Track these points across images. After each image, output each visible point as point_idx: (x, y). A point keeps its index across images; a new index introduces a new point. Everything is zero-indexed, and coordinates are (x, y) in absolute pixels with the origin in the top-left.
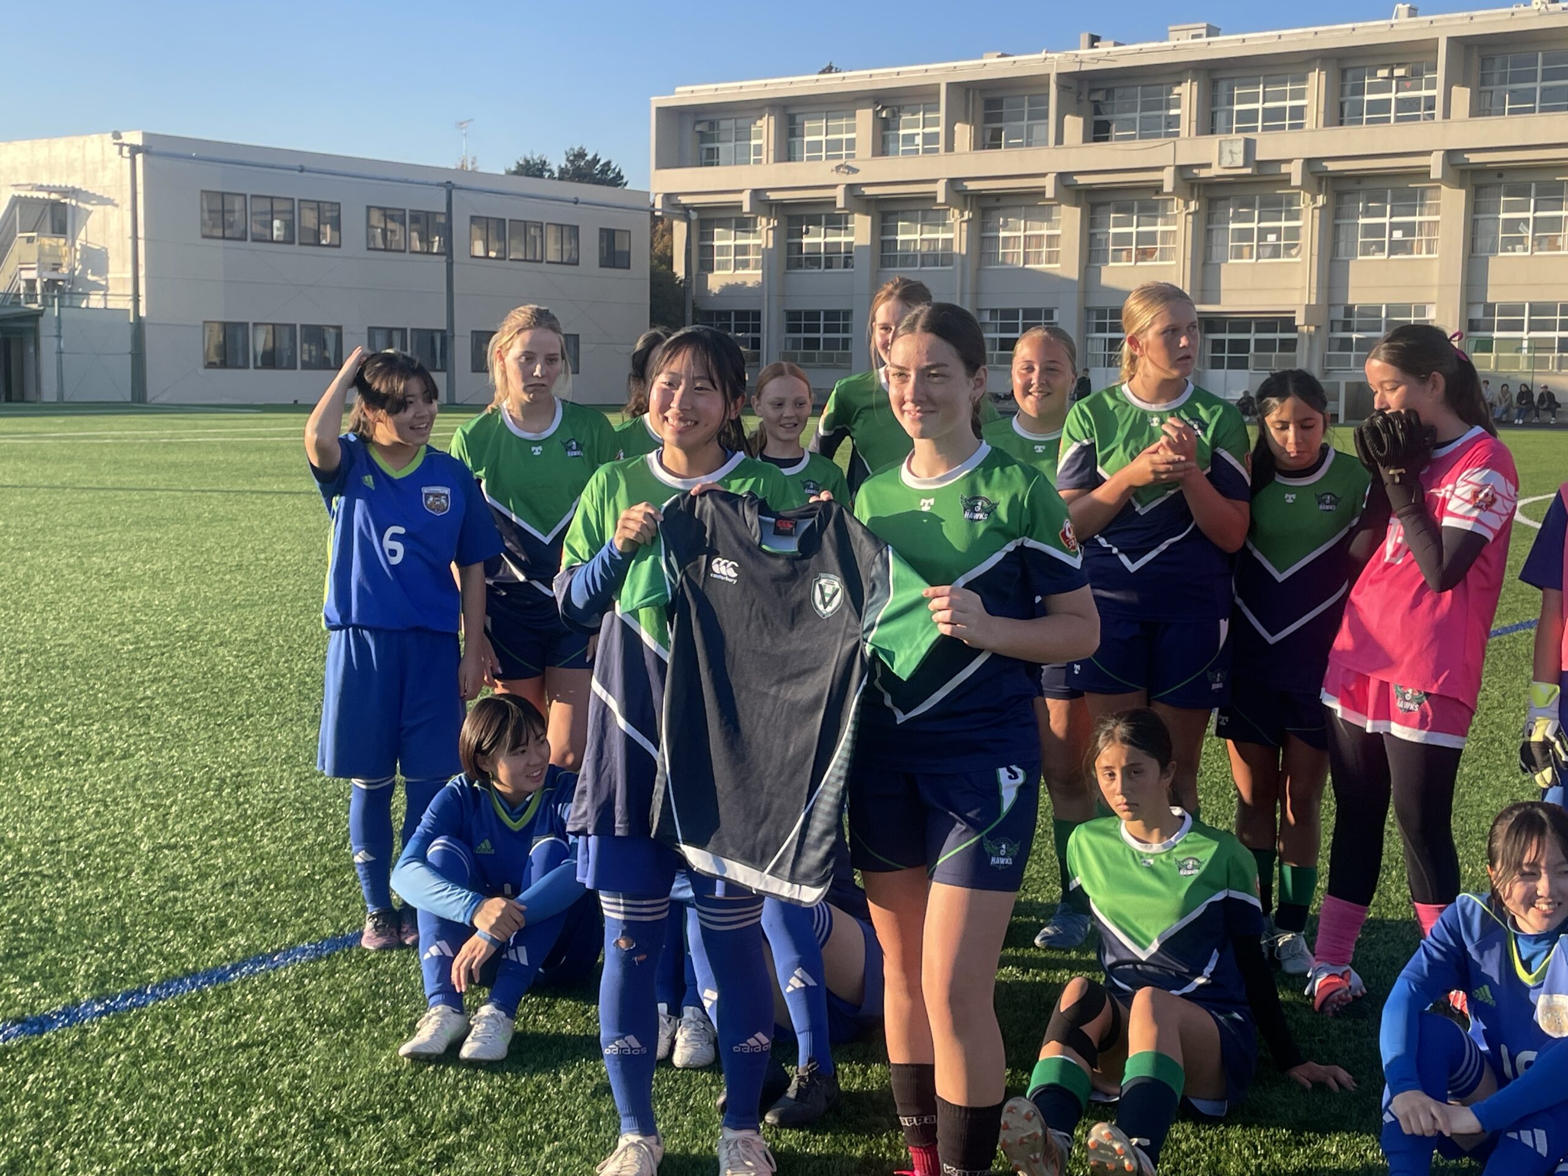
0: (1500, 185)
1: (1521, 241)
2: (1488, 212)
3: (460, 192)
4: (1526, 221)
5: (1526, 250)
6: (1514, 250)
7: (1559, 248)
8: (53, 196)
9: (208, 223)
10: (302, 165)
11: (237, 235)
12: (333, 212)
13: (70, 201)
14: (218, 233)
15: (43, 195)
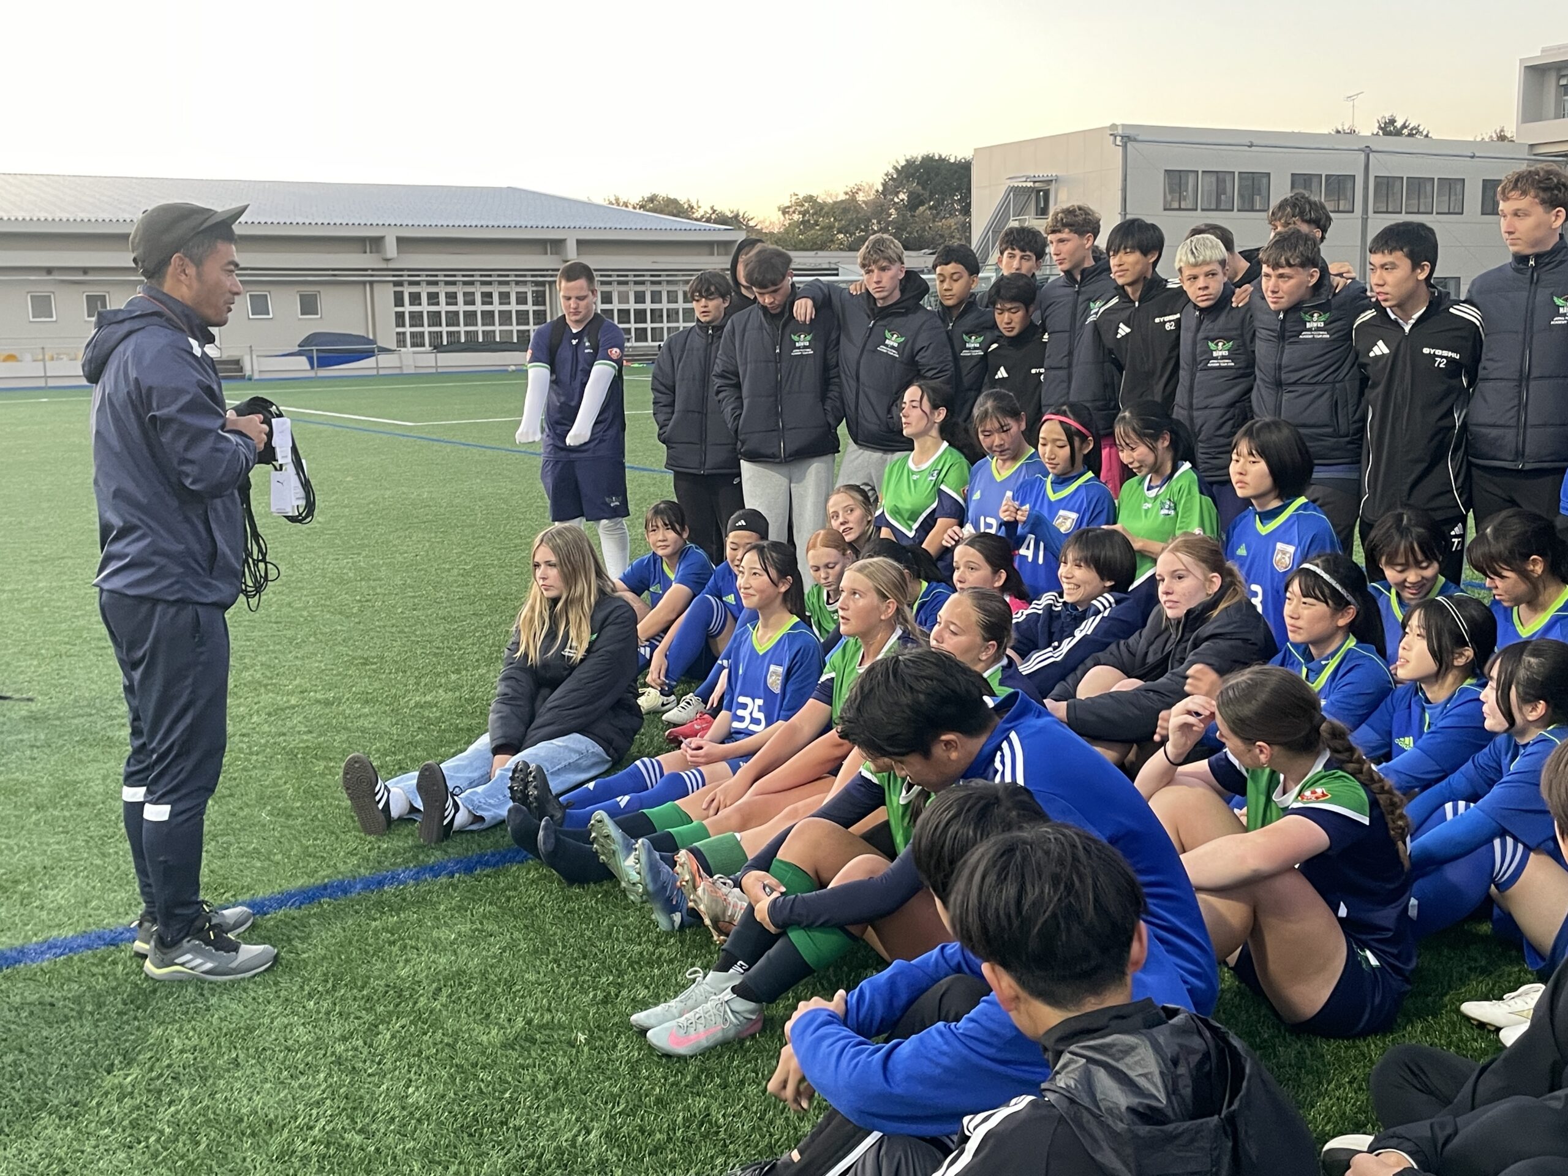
8: (1037, 185)
9: (1169, 198)
10: (1251, 141)
11: (1190, 207)
12: (1265, 180)
13: (1052, 188)
14: (1176, 205)
15: (1030, 184)
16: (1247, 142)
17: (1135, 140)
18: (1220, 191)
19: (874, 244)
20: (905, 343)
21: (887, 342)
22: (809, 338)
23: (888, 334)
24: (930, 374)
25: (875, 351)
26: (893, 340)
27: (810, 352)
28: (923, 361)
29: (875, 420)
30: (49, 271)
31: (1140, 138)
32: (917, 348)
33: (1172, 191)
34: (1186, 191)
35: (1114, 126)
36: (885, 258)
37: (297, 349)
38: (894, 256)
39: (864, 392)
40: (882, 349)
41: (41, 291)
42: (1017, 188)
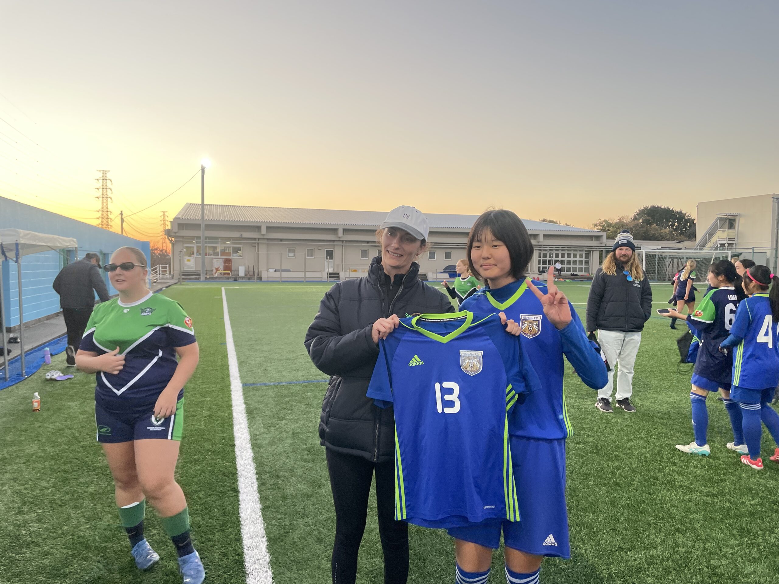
8: (729, 217)
13: (736, 218)
15: (726, 217)
30: (368, 242)
37: (443, 271)
41: (365, 249)
42: (721, 218)
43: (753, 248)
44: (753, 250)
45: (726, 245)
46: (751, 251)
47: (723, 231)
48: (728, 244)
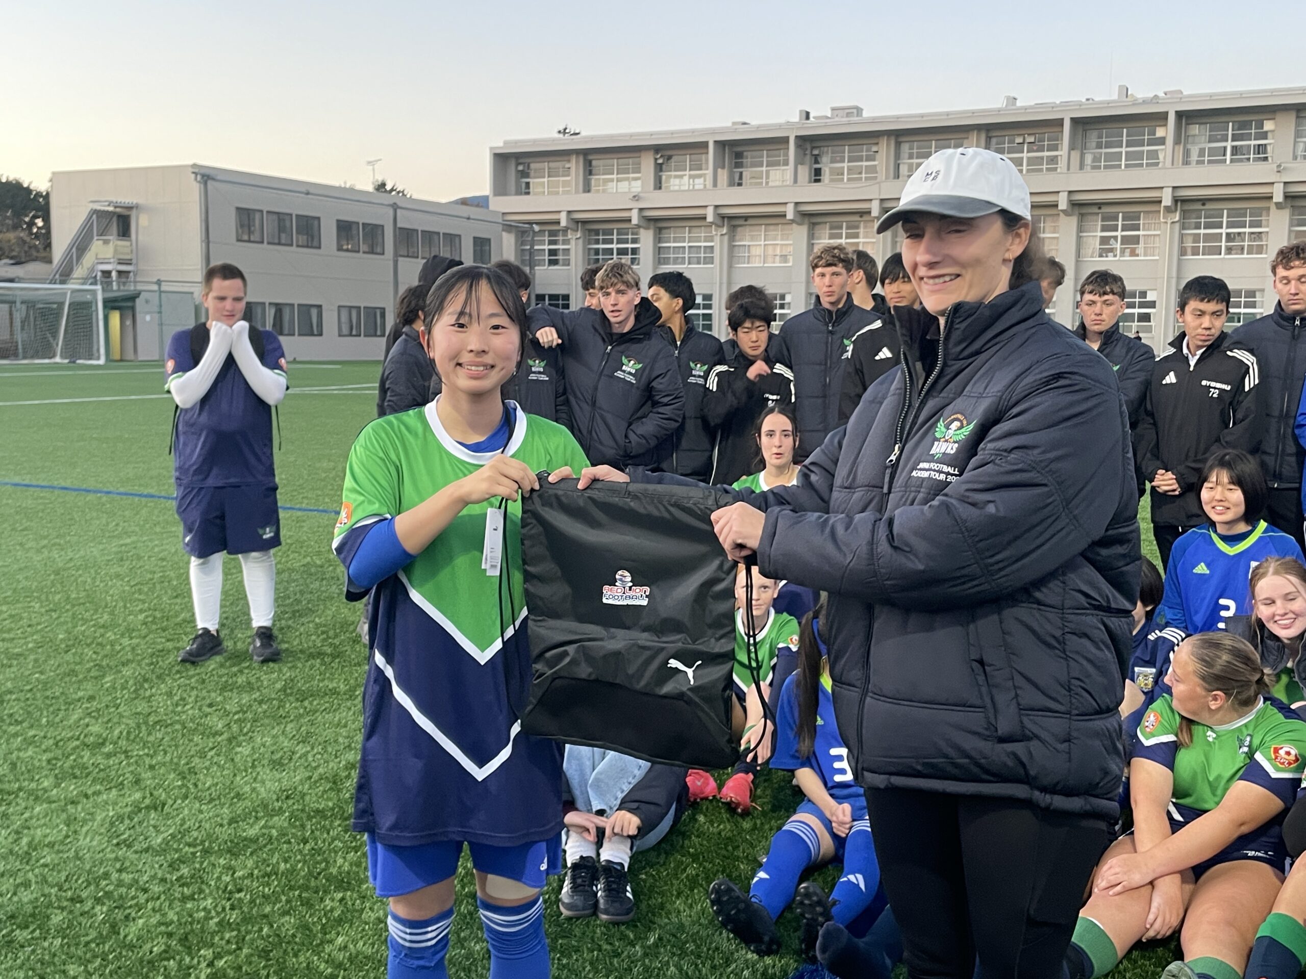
0: (1098, 214)
1: (1111, 250)
2: (1090, 232)
3: (403, 211)
4: (1116, 238)
5: (1115, 256)
6: (1107, 256)
7: (1137, 255)
8: (118, 210)
9: (240, 231)
10: (308, 190)
11: (258, 239)
12: (316, 222)
13: (133, 214)
14: (246, 237)
15: (111, 209)
16: (304, 190)
17: (213, 179)
18: (282, 229)
19: (613, 268)
20: (643, 370)
21: (624, 368)
22: (543, 364)
23: (624, 360)
24: (666, 400)
25: (612, 376)
26: (630, 367)
27: (544, 378)
28: (660, 387)
29: (612, 443)
31: (219, 178)
32: (653, 376)
33: (242, 226)
34: (254, 226)
35: (194, 166)
36: (624, 282)
38: (632, 281)
39: (602, 417)
40: (619, 374)
42: (99, 211)
43: (159, 282)
44: (160, 285)
45: (114, 274)
46: (155, 287)
47: (106, 242)
48: (120, 273)
